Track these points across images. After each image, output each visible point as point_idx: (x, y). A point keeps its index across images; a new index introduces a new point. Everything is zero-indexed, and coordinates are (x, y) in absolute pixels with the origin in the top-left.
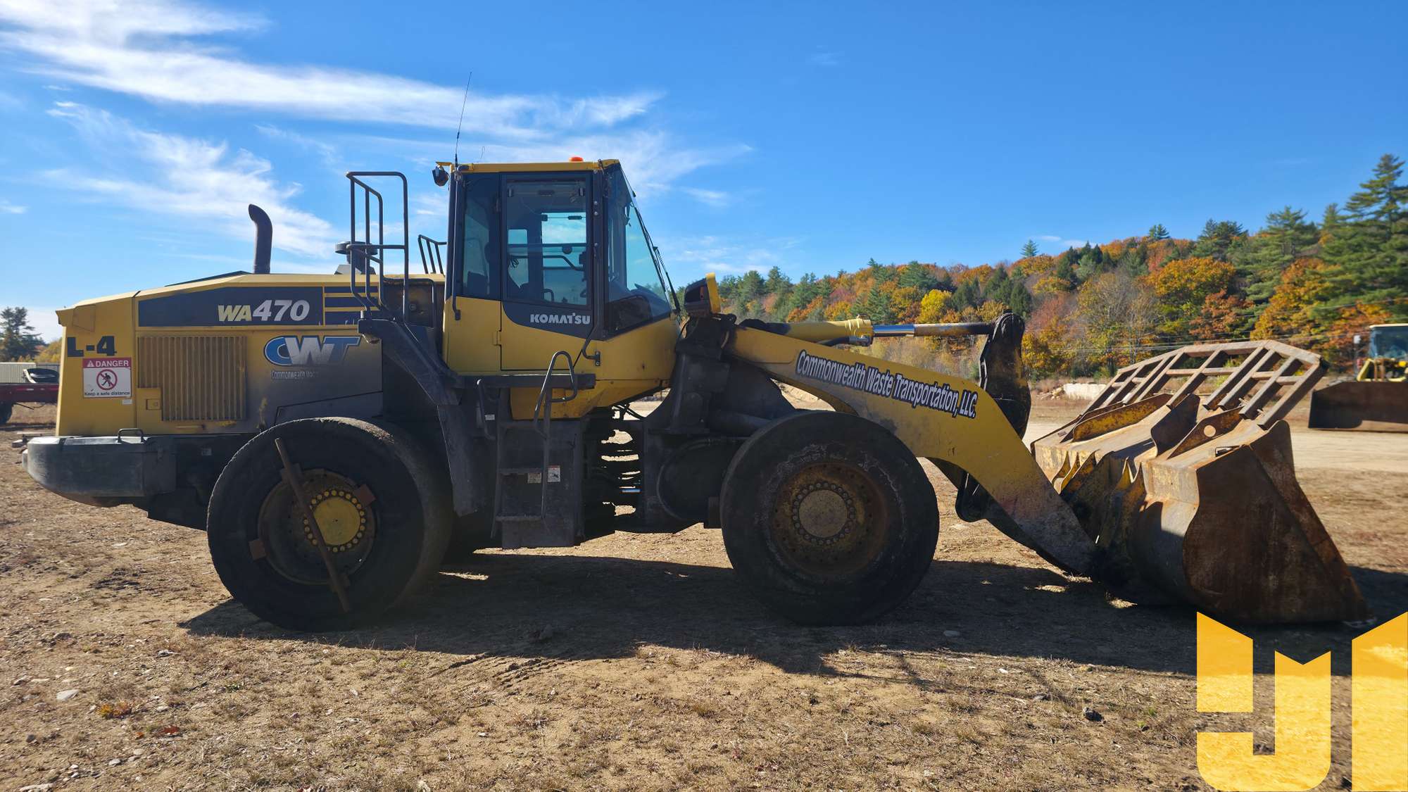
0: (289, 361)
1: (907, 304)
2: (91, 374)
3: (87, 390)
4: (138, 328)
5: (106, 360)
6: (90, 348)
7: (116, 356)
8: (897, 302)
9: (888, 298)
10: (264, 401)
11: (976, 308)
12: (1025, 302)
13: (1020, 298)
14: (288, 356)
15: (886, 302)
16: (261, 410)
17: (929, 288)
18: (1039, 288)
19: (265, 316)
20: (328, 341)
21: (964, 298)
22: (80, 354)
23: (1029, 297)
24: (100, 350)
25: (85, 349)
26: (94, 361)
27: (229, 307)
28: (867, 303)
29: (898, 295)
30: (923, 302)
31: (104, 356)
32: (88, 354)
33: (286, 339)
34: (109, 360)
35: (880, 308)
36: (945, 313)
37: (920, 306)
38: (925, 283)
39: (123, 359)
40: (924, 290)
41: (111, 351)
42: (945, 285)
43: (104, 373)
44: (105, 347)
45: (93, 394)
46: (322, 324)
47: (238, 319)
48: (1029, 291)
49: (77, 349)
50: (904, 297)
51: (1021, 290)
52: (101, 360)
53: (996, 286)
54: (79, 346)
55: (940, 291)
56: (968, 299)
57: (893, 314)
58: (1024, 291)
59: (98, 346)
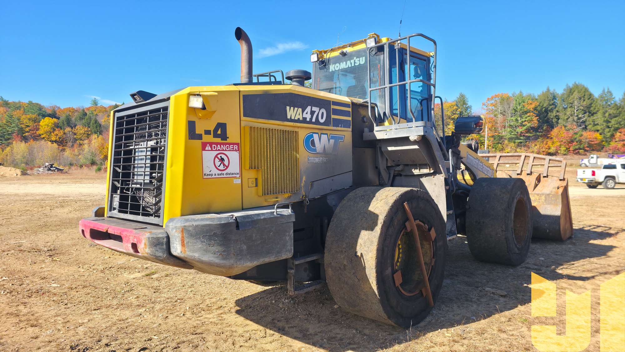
0: (315, 150)
1: (31, 124)
2: (209, 156)
3: (206, 171)
4: (243, 118)
5: (220, 144)
6: (207, 132)
7: (228, 141)
8: (25, 122)
9: (19, 119)
10: (304, 178)
11: (72, 128)
12: (98, 128)
13: (96, 125)
14: (315, 147)
15: (17, 121)
16: (302, 185)
17: (44, 116)
18: (105, 121)
19: (308, 117)
20: (332, 138)
21: (65, 123)
22: (200, 137)
23: (100, 125)
24: (216, 136)
25: (203, 133)
26: (211, 144)
27: (292, 108)
28: (4, 122)
29: (25, 119)
30: (41, 123)
31: (219, 140)
32: (207, 138)
33: (314, 135)
34: (223, 144)
35: (13, 125)
36: (54, 130)
37: (39, 125)
38: (41, 113)
39: (234, 144)
40: (40, 117)
41: (224, 136)
42: (53, 115)
43: (219, 156)
44: (219, 132)
45: (212, 175)
46: (331, 126)
47: (296, 118)
48: (100, 123)
49: (196, 133)
50: (29, 119)
51: (96, 121)
52: (217, 144)
53: (81, 119)
54: (199, 130)
55: (51, 118)
56: (67, 123)
57: (22, 128)
58: (97, 122)
59: (214, 131)
